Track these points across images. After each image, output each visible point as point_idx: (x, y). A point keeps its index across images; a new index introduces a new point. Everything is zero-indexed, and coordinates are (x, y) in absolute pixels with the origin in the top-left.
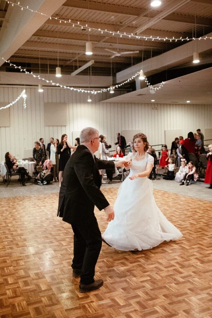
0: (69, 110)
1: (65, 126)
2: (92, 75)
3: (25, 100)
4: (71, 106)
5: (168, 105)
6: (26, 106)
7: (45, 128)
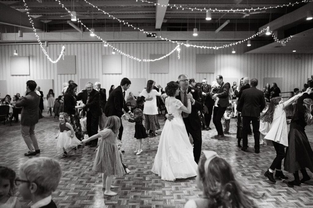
0: (217, 60)
1: (213, 73)
2: (237, 30)
3: (179, 53)
4: (219, 57)
5: (306, 55)
6: (179, 58)
7: (196, 75)
